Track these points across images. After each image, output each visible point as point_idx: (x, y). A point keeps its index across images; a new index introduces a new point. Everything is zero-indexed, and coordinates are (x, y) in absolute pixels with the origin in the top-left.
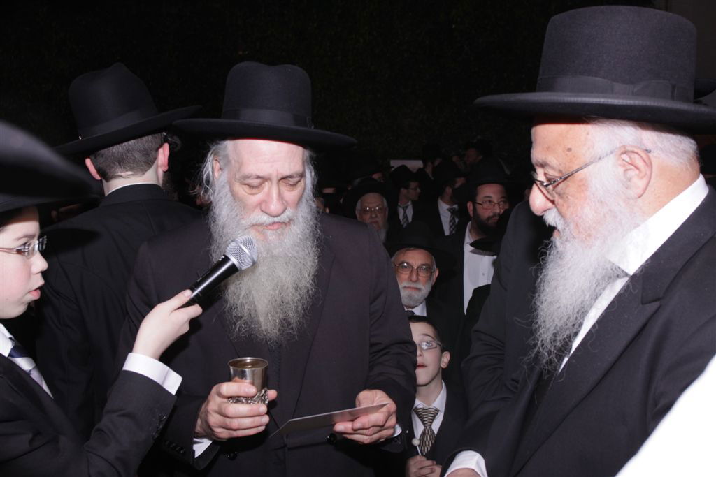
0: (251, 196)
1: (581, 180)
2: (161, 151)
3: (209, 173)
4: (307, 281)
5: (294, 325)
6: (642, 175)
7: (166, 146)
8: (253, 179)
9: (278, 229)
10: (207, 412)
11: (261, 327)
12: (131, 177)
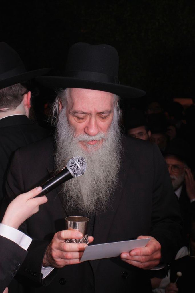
0: (79, 124)
2: (26, 96)
3: (56, 109)
4: (113, 176)
5: (104, 203)
7: (30, 93)
8: (80, 113)
9: (95, 144)
10: (51, 249)
11: (83, 203)
12: (7, 111)
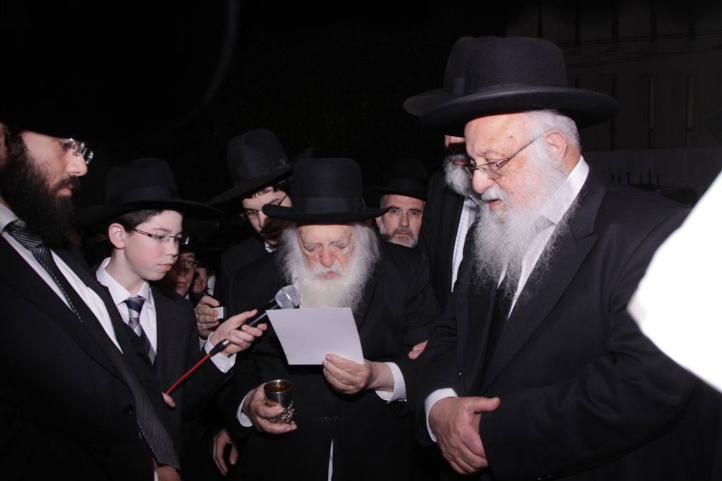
1: (521, 159)
6: (560, 151)
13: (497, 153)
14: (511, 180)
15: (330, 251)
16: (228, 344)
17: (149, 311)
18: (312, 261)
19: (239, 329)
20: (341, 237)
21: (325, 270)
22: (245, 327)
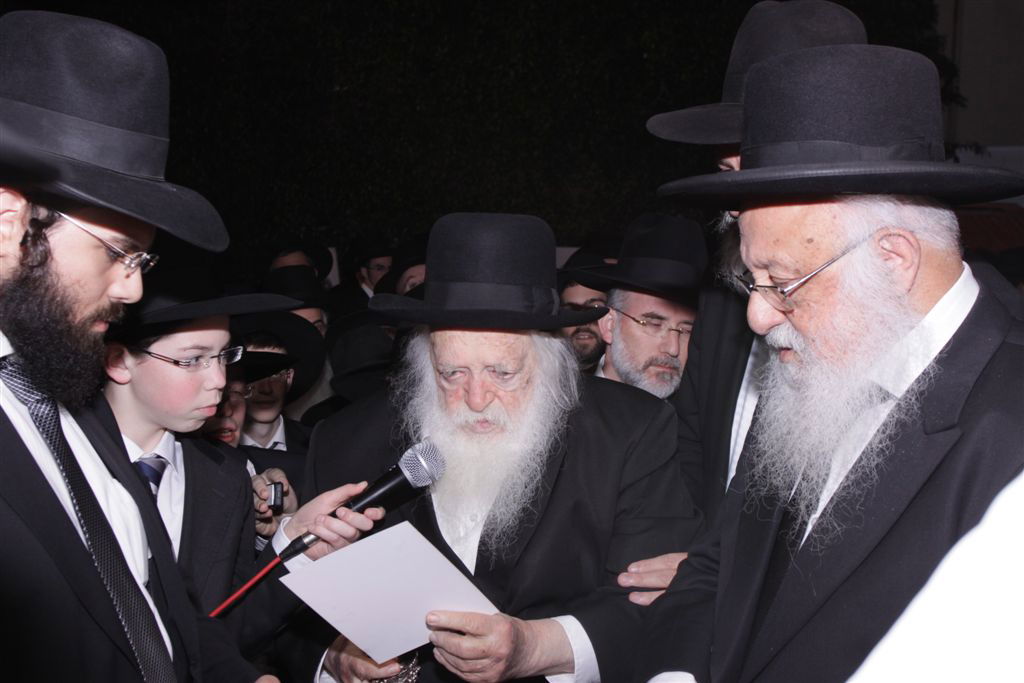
13: (786, 268)
14: (811, 318)
15: (483, 383)
16: (312, 542)
17: (174, 483)
18: (452, 399)
19: (333, 515)
20: (503, 358)
21: (473, 417)
22: (342, 511)
